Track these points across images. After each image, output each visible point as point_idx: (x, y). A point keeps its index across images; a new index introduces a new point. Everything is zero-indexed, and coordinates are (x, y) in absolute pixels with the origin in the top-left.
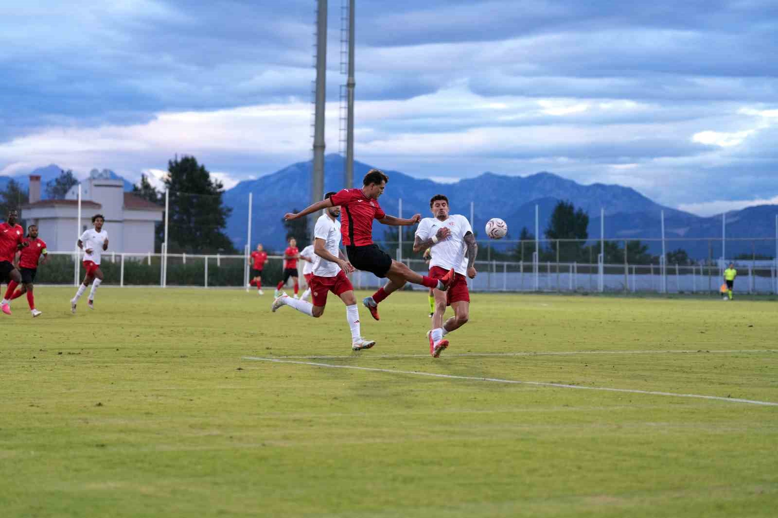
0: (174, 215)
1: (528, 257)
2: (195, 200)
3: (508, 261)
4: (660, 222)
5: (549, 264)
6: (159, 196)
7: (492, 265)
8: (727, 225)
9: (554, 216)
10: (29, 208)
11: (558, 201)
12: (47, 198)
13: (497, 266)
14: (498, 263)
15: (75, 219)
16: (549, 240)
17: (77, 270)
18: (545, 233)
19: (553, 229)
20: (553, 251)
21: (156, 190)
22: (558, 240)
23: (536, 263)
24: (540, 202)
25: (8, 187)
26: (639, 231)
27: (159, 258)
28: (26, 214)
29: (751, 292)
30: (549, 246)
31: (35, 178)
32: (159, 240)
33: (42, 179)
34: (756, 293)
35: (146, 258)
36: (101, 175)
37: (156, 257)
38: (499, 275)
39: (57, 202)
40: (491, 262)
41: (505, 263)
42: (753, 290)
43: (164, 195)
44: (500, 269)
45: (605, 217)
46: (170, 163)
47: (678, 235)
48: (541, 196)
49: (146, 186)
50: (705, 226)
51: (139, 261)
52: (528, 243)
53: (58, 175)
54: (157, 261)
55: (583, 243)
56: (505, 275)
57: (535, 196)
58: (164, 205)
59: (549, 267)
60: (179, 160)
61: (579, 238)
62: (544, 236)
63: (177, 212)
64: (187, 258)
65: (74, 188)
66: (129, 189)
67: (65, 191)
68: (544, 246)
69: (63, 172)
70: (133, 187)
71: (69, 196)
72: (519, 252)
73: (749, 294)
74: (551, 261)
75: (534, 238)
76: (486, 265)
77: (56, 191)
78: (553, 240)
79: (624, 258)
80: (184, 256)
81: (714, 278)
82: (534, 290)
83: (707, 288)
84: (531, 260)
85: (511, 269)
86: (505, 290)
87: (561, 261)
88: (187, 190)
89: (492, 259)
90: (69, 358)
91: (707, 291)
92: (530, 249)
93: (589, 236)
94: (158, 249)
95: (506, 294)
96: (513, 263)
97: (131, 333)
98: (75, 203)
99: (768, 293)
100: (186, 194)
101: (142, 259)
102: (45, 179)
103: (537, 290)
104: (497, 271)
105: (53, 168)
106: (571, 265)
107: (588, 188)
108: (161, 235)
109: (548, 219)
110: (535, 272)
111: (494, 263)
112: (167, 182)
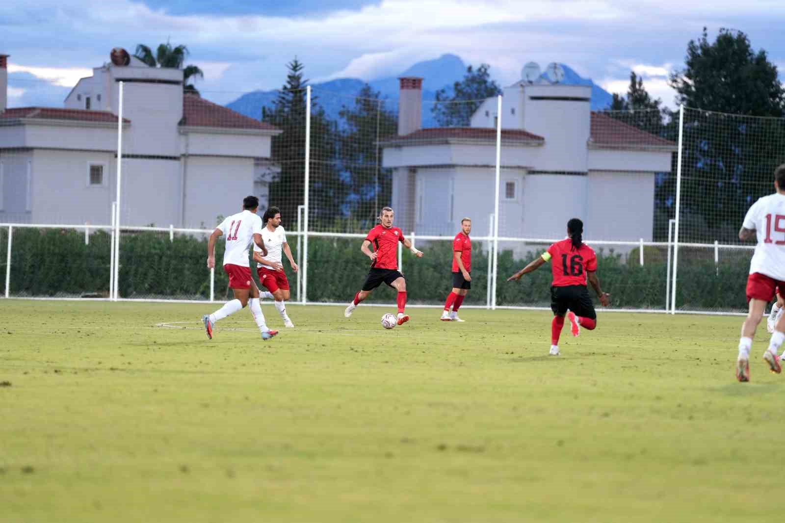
0: (697, 160)
2: (743, 128)
6: (666, 120)
10: (398, 146)
12: (435, 125)
15: (490, 167)
17: (493, 275)
21: (661, 107)
25: (358, 101)
27: (664, 250)
28: (391, 158)
31: (410, 83)
32: (663, 212)
33: (424, 84)
35: (636, 251)
36: (543, 76)
37: (658, 248)
39: (453, 133)
43: (675, 116)
46: (692, 48)
49: (639, 97)
51: (619, 256)
53: (460, 77)
54: (657, 256)
58: (675, 139)
60: (712, 41)
63: (704, 153)
64: (721, 251)
65: (489, 102)
66: (604, 106)
67: (472, 110)
69: (470, 69)
70: (611, 102)
71: (478, 121)
77: (453, 109)
80: (716, 245)
88: (728, 105)
90: (460, 461)
94: (660, 233)
97: (592, 408)
98: (490, 134)
100: (723, 115)
101: (625, 253)
102: (431, 85)
105: (450, 61)
108: (669, 203)
112: (684, 89)
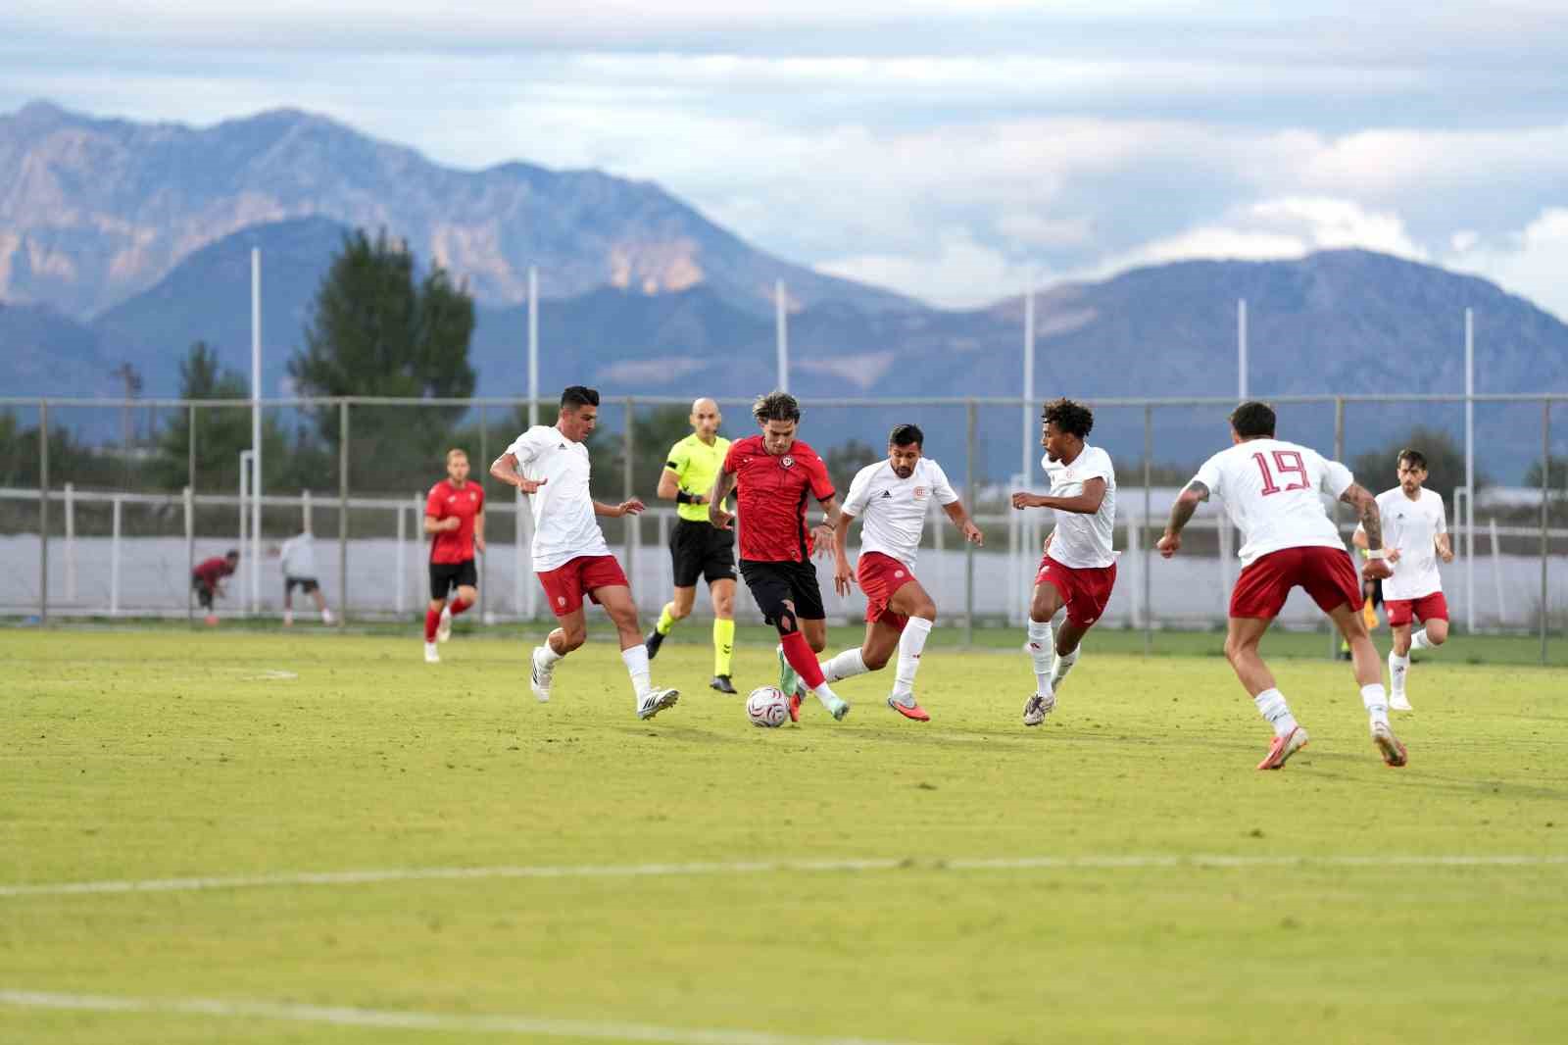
1: (219, 473)
3: (128, 487)
4: (770, 328)
5: (307, 501)
7: (58, 507)
8: (1042, 346)
9: (328, 301)
11: (344, 233)
13: (79, 507)
14: (87, 496)
16: (311, 402)
18: (292, 370)
19: (325, 355)
20: (325, 448)
22: (344, 401)
23: (252, 499)
24: (269, 235)
26: (687, 365)
29: (1137, 623)
30: (311, 425)
34: (1155, 626)
38: (92, 546)
40: (54, 495)
41: (118, 499)
42: (1147, 614)
44: (93, 523)
45: (544, 306)
47: (846, 386)
48: (277, 215)
50: (959, 344)
52: (216, 410)
55: (458, 411)
56: (117, 550)
57: (255, 208)
59: (307, 516)
61: (437, 395)
62: (288, 384)
68: (290, 423)
72: (181, 450)
73: (1128, 627)
74: (317, 489)
75: (245, 394)
76: (32, 506)
78: (329, 401)
79: (622, 477)
81: (984, 561)
82: (241, 614)
83: (960, 606)
84: (233, 486)
85: (139, 524)
86: (114, 612)
87: (357, 487)
89: (57, 481)
91: (961, 617)
92: (229, 435)
93: (483, 383)
95: (121, 630)
96: (157, 500)
99: (1208, 625)
103: (256, 611)
104: (81, 531)
106: (401, 505)
107: (477, 181)
109: (304, 314)
110: (250, 535)
111: (69, 495)
